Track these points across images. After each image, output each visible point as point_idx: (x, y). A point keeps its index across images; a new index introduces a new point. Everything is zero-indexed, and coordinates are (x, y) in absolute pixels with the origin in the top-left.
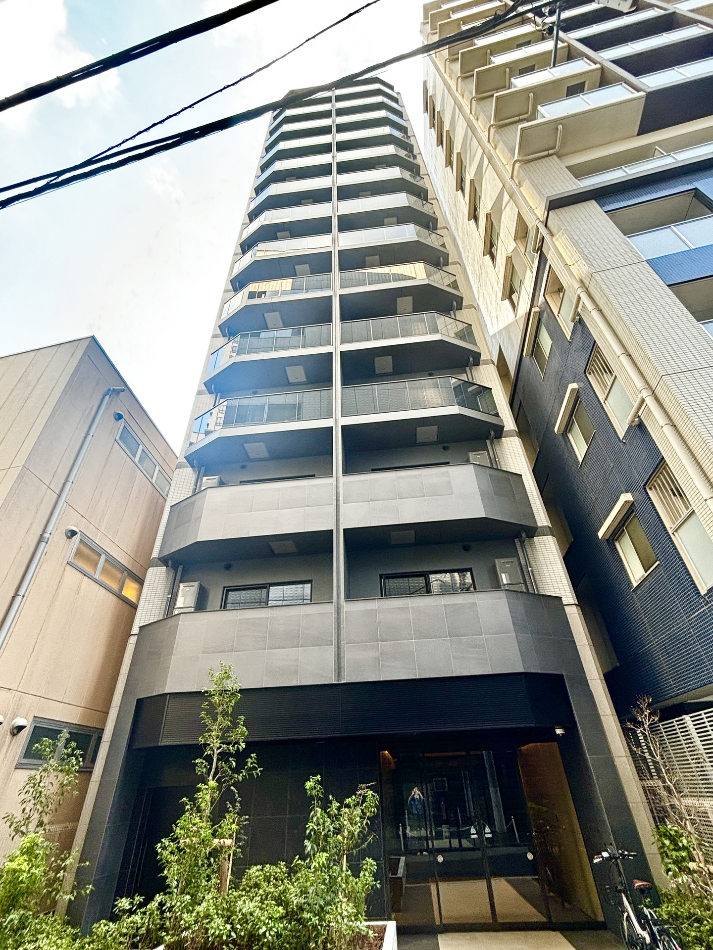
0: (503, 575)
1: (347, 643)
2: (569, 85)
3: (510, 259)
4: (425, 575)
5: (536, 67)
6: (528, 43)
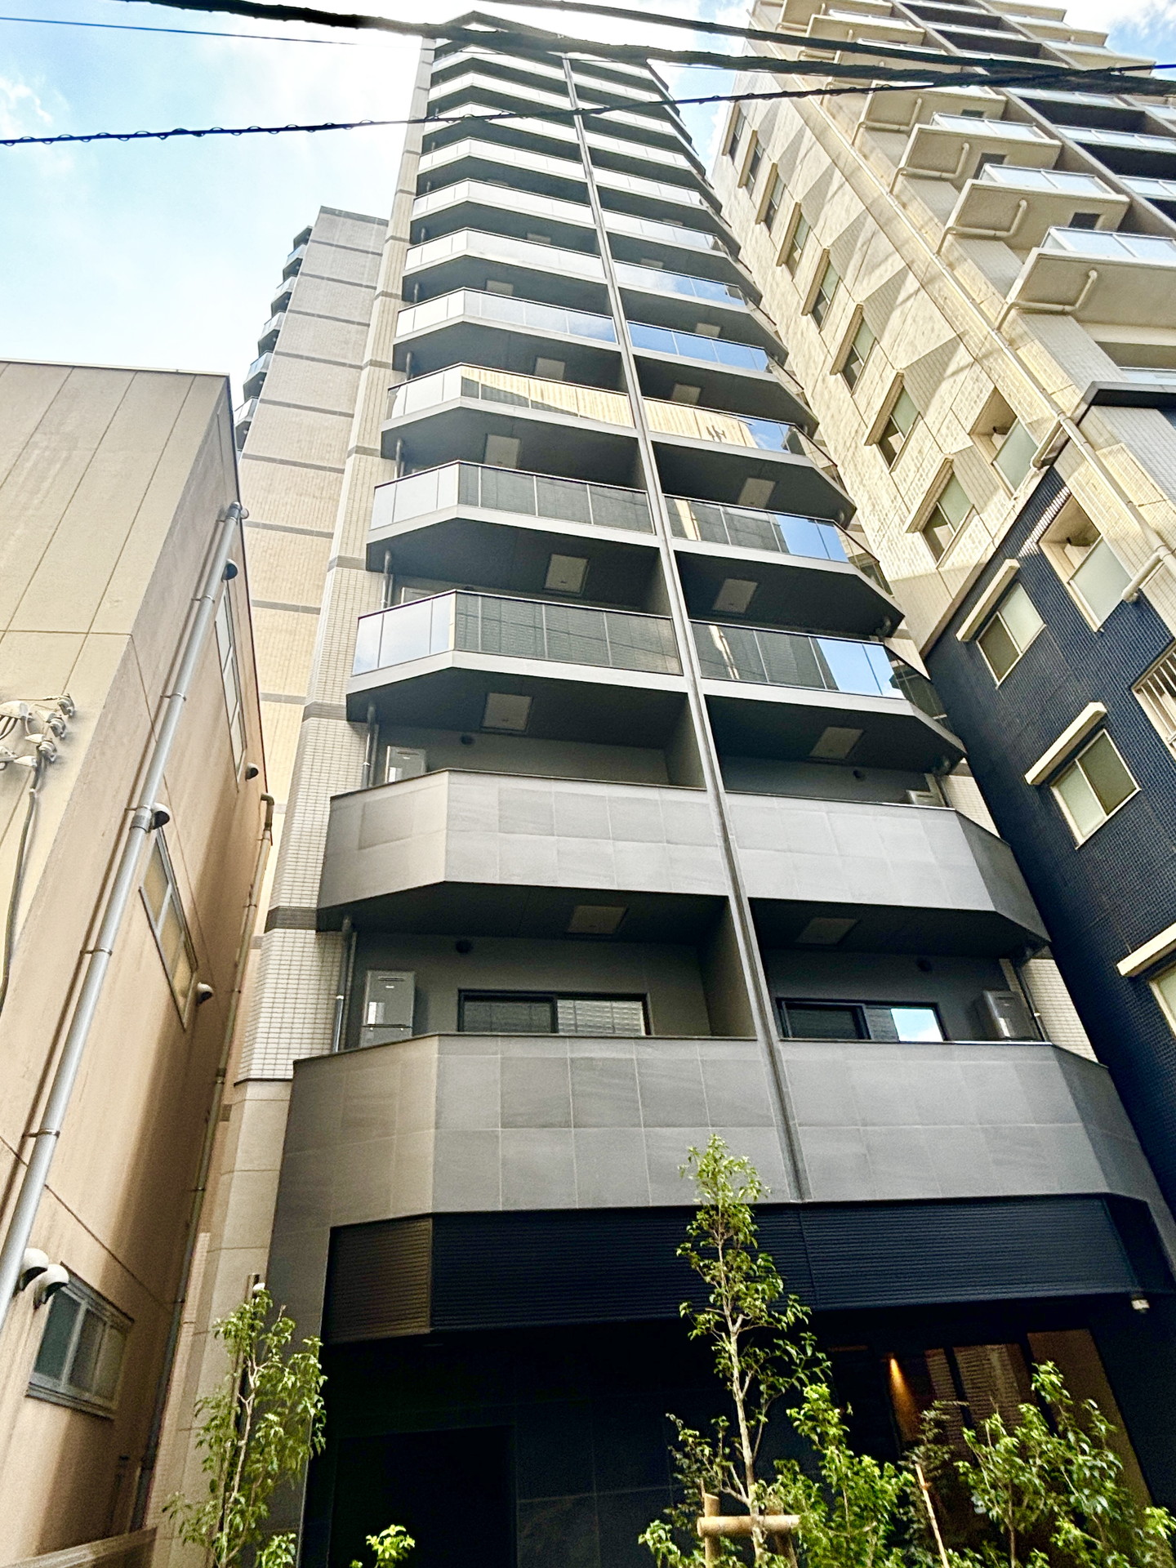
0: (1001, 1021)
1: (800, 1125)
3: (949, 464)
4: (853, 1008)
5: (1006, 160)
6: (978, 115)
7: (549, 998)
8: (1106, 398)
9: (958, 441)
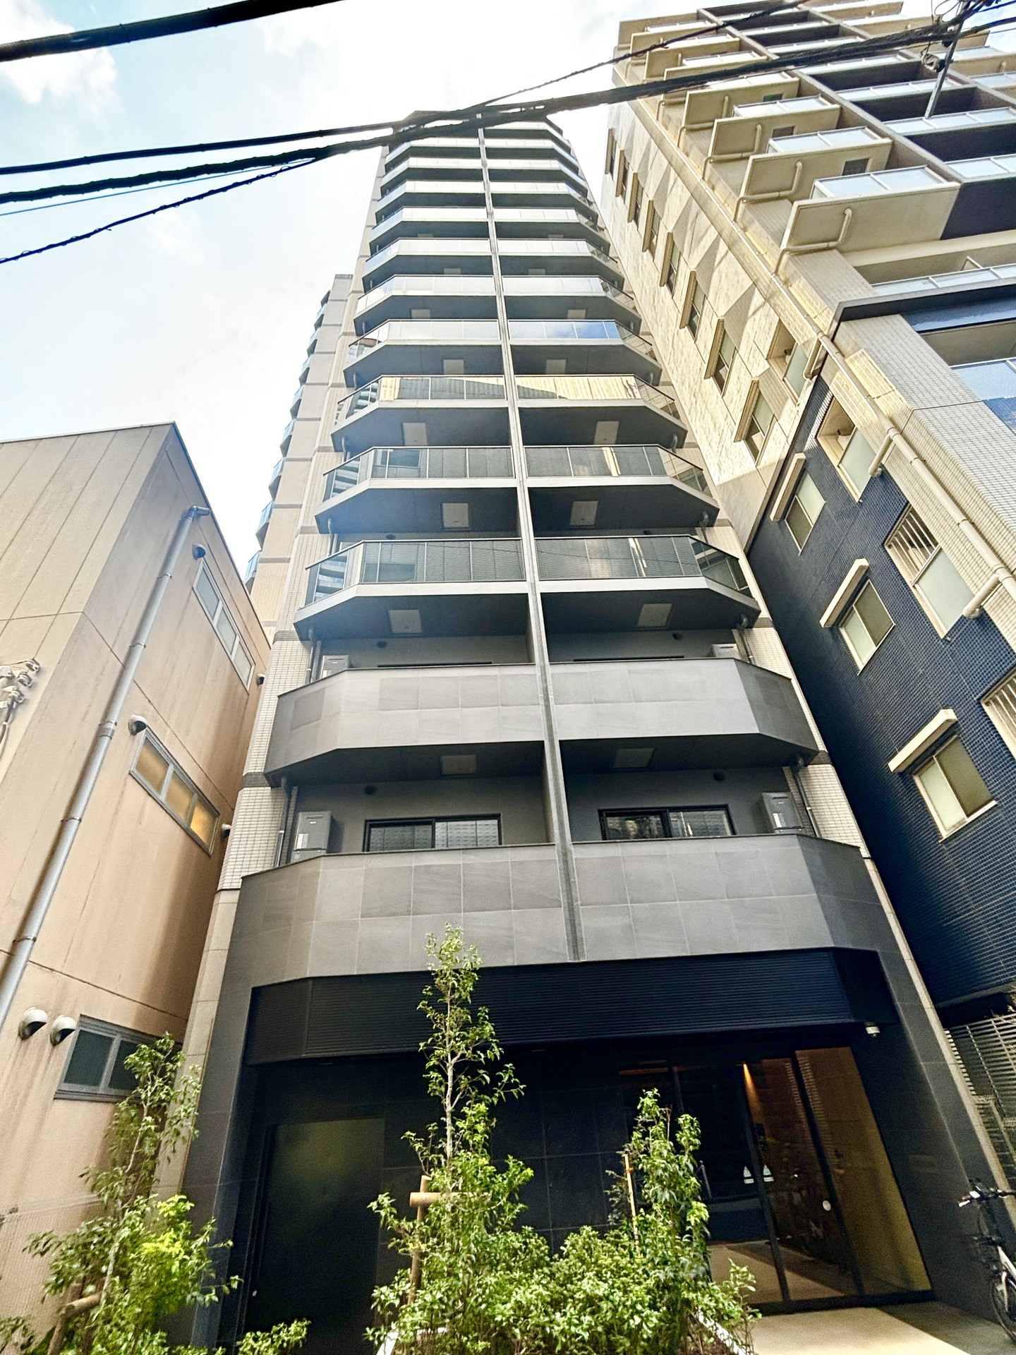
0: (776, 816)
1: (582, 905)
2: (849, 160)
3: (756, 385)
4: (662, 813)
5: (795, 130)
7: (430, 822)
8: (851, 314)
9: (760, 366)
